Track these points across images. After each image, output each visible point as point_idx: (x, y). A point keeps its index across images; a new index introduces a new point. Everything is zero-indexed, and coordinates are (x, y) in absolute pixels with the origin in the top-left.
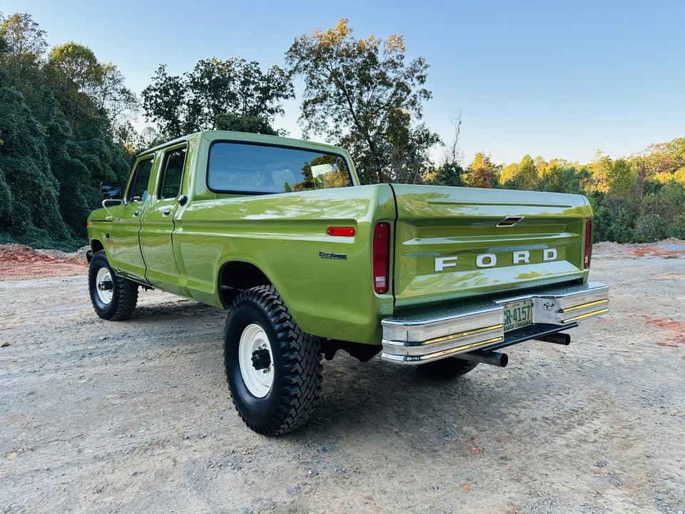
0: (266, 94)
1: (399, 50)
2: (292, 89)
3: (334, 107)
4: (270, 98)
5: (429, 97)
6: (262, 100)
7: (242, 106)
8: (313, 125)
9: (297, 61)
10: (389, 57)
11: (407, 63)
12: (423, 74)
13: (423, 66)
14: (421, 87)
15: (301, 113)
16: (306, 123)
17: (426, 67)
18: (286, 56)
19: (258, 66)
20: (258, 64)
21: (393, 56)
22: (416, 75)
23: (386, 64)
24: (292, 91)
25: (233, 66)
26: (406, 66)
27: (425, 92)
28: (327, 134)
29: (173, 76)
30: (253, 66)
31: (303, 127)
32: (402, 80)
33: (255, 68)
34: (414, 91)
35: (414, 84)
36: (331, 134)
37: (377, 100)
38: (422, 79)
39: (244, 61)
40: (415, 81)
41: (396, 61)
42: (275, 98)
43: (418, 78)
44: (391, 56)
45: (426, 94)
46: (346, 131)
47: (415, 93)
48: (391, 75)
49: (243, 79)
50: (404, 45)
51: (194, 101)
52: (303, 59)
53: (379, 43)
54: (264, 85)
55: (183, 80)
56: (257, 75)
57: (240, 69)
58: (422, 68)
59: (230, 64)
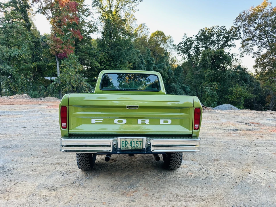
0: (228, 39)
2: (240, 35)
3: (258, 41)
4: (230, 40)
6: (226, 42)
7: (216, 45)
8: (246, 50)
9: (240, 23)
15: (241, 45)
16: (243, 50)
18: (234, 22)
19: (225, 27)
20: (225, 26)
24: (240, 36)
25: (213, 29)
28: (253, 54)
29: (189, 37)
30: (223, 28)
31: (241, 52)
33: (224, 29)
36: (255, 54)
39: (219, 26)
42: (232, 40)
46: (264, 51)
49: (218, 34)
51: (197, 46)
52: (243, 21)
54: (227, 35)
55: (193, 38)
56: (224, 31)
57: (216, 30)
59: (212, 29)
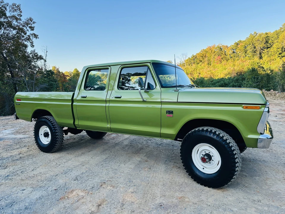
1: (19, 11)
5: (37, 38)
10: (12, 14)
11: (24, 19)
12: (32, 26)
13: (33, 22)
14: (32, 32)
17: (34, 23)
21: (15, 14)
22: (29, 26)
23: (11, 17)
26: (23, 21)
27: (35, 35)
32: (21, 27)
34: (28, 33)
35: (28, 30)
37: (7, 35)
38: (32, 28)
40: (28, 28)
41: (17, 16)
43: (30, 27)
44: (14, 14)
45: (36, 36)
47: (29, 34)
48: (15, 23)
50: (21, 10)
53: (7, 5)
58: (32, 23)
